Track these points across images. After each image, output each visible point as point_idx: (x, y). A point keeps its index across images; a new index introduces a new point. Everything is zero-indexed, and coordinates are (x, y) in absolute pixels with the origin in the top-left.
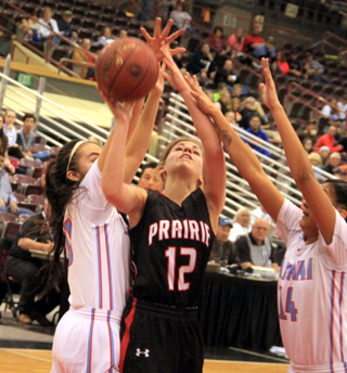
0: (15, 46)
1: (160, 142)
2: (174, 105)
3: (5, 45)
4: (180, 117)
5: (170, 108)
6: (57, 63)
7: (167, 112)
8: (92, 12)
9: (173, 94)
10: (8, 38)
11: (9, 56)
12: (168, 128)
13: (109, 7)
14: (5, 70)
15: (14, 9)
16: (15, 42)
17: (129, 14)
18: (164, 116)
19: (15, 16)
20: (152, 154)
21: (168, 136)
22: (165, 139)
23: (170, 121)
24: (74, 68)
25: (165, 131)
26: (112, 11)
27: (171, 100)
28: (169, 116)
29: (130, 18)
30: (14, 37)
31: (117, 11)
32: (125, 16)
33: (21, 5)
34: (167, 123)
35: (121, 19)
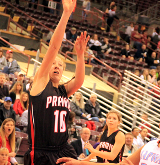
0: (42, 45)
1: (119, 96)
2: (127, 77)
3: (37, 44)
4: (130, 83)
5: (125, 78)
6: (65, 54)
7: (123, 80)
8: (83, 27)
9: (126, 71)
10: (38, 41)
11: (39, 50)
12: (124, 88)
13: (92, 25)
14: (37, 57)
15: (41, 25)
16: (42, 43)
17: (103, 28)
18: (122, 82)
19: (42, 29)
20: (115, 103)
21: (124, 93)
22: (122, 95)
23: (125, 85)
24: (74, 57)
25: (122, 90)
26: (94, 27)
27: (125, 74)
28: (124, 82)
29: (103, 30)
30: (41, 40)
31: (96, 27)
32: (100, 29)
33: (45, 24)
34: (123, 86)
35: (98, 31)
